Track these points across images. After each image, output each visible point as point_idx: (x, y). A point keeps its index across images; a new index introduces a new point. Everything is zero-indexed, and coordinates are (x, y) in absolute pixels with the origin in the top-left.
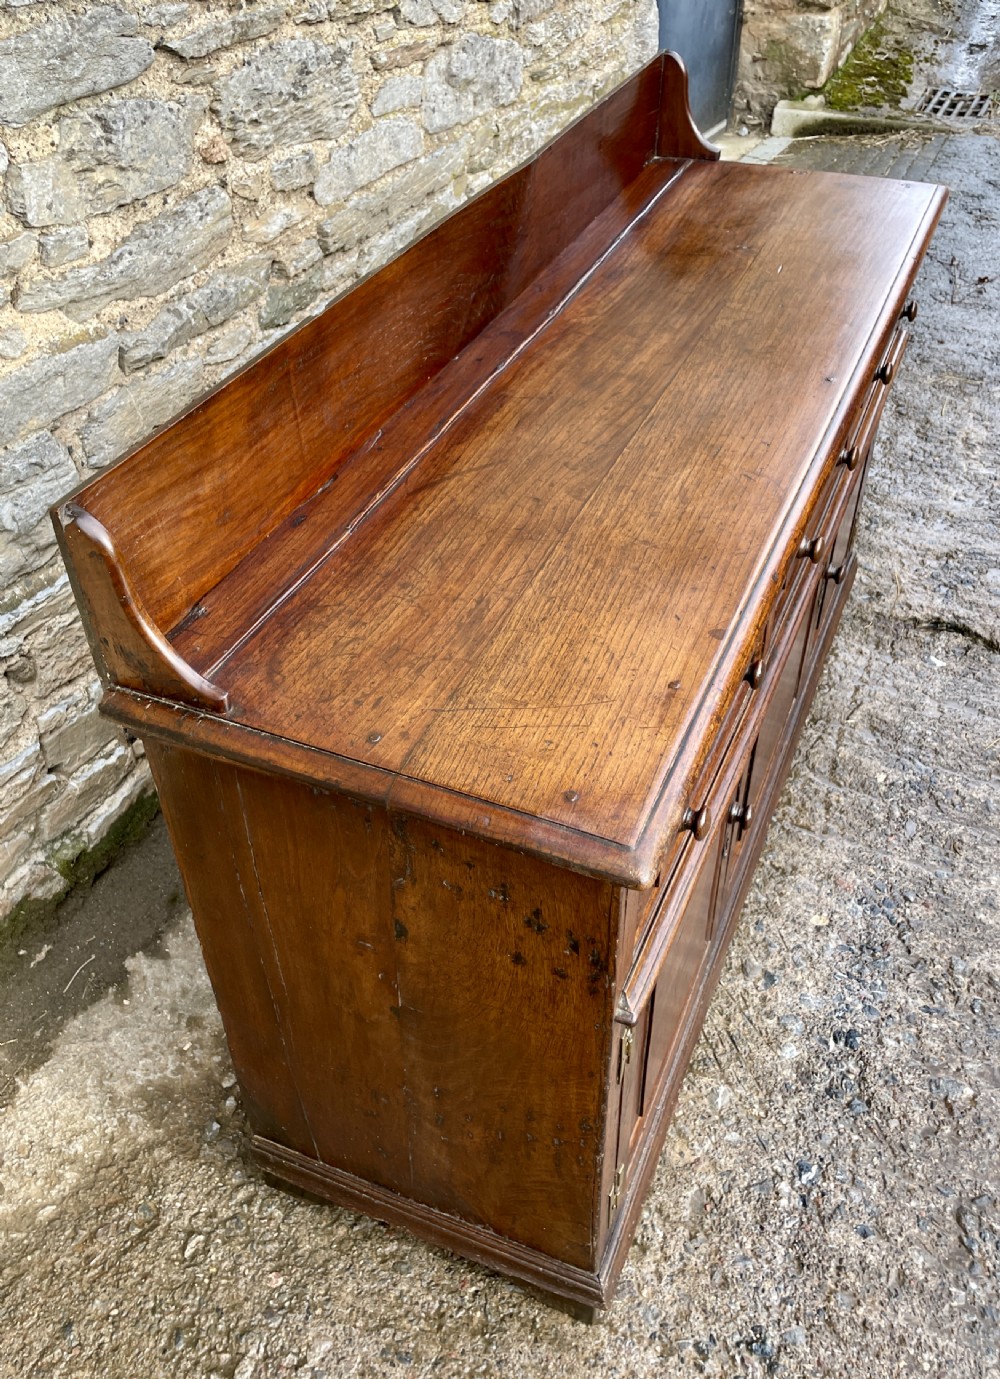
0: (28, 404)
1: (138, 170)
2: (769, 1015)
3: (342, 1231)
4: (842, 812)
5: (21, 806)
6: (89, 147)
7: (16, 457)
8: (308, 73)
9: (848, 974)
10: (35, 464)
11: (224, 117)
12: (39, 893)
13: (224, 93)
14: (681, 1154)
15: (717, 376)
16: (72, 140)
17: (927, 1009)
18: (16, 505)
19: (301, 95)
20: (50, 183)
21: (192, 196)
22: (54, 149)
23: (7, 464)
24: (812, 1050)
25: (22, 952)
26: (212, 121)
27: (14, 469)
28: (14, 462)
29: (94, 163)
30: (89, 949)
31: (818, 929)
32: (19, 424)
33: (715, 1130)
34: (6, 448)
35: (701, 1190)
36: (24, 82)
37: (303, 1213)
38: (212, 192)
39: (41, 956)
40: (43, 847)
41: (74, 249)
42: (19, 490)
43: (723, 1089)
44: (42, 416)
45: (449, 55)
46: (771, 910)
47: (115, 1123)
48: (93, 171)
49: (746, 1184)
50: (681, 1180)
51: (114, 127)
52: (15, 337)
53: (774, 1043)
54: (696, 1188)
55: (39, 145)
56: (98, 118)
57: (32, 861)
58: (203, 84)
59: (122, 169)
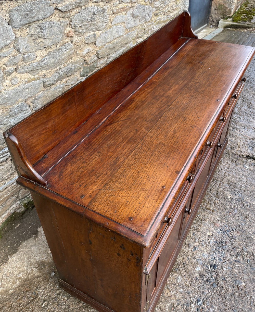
0: (19, 95)
1: (49, 39)
2: (194, 258)
3: (81, 305)
4: (218, 205)
5: (14, 191)
6: (36, 33)
7: (15, 108)
8: (95, 15)
9: (215, 249)
10: (20, 110)
11: (73, 26)
12: (18, 211)
13: (73, 20)
14: (167, 294)
15: (188, 98)
16: (32, 32)
17: (235, 261)
18: (15, 120)
19: (93, 20)
20: (26, 42)
21: (64, 45)
22: (28, 34)
23: (13, 110)
24: (204, 269)
25: (13, 225)
26: (70, 27)
27: (15, 111)
28: (15, 109)
29: (38, 37)
30: (29, 225)
31: (209, 236)
32: (16, 100)
33: (177, 288)
34: (13, 106)
35: (171, 304)
36: (19, 18)
37: (72, 299)
38: (69, 44)
39: (18, 226)
40: (20, 200)
41: (32, 58)
42: (16, 116)
43: (180, 277)
44: (22, 98)
45: (133, 10)
46: (197, 230)
47: (30, 270)
48: (38, 39)
49: (183, 303)
50: (167, 301)
51: (43, 28)
52: (16, 79)
53: (194, 266)
54: (170, 303)
55: (24, 33)
56: (39, 26)
57: (17, 203)
58: (67, 18)
59: (45, 39)
